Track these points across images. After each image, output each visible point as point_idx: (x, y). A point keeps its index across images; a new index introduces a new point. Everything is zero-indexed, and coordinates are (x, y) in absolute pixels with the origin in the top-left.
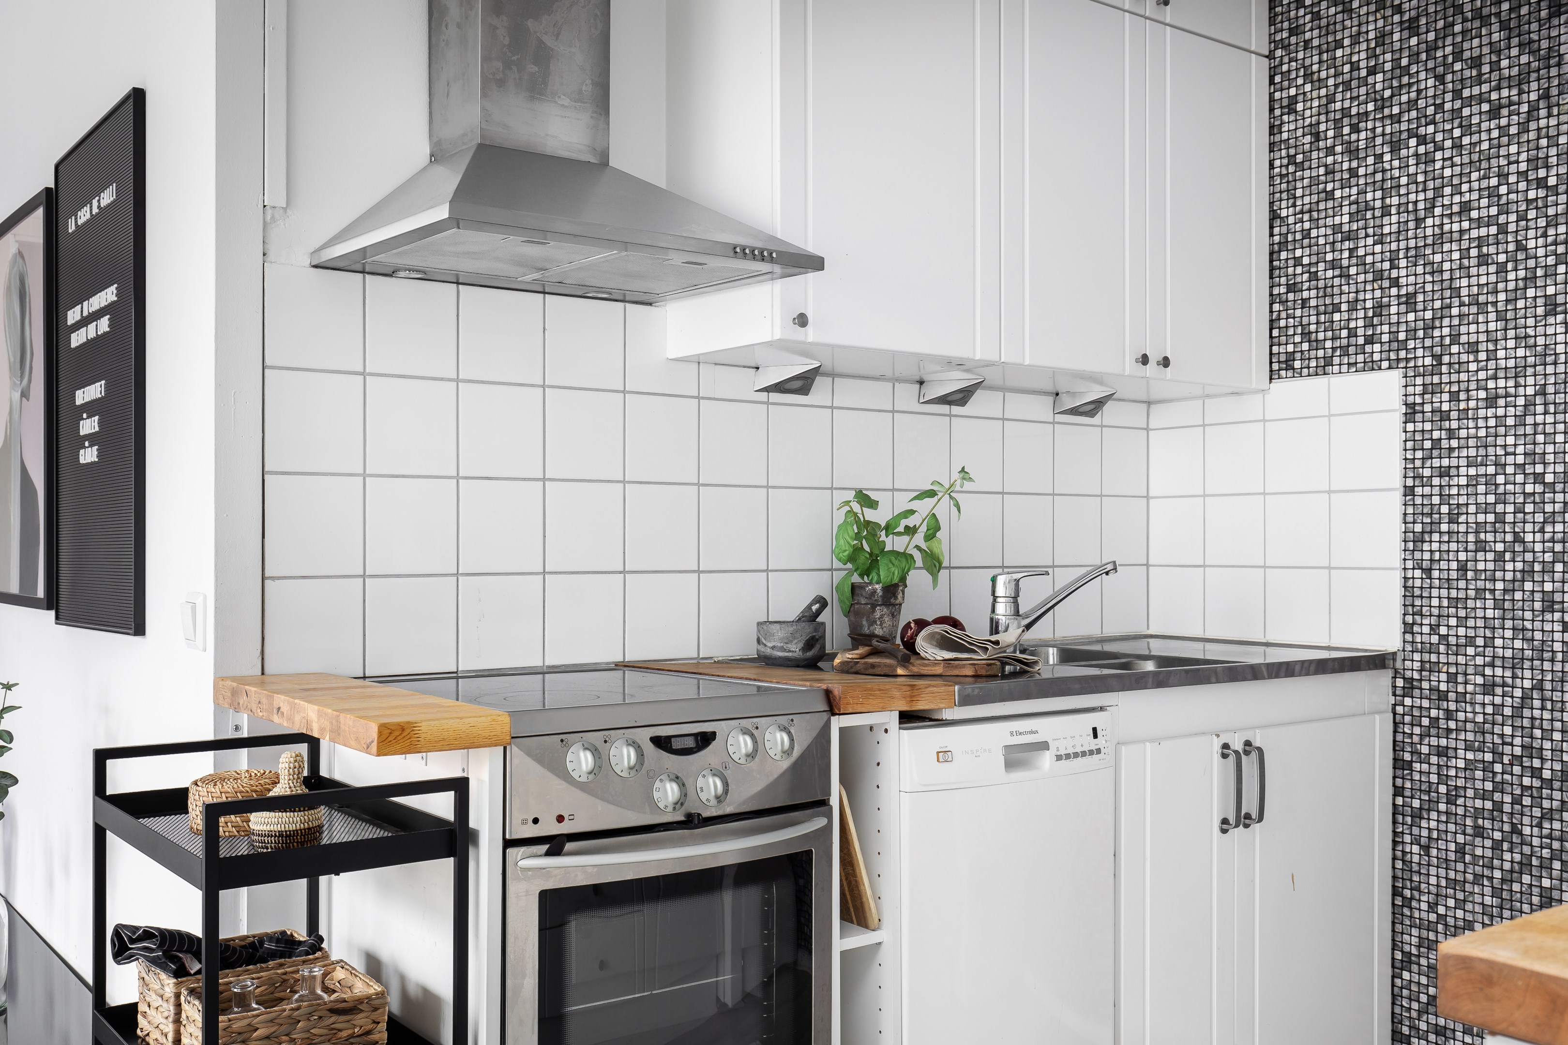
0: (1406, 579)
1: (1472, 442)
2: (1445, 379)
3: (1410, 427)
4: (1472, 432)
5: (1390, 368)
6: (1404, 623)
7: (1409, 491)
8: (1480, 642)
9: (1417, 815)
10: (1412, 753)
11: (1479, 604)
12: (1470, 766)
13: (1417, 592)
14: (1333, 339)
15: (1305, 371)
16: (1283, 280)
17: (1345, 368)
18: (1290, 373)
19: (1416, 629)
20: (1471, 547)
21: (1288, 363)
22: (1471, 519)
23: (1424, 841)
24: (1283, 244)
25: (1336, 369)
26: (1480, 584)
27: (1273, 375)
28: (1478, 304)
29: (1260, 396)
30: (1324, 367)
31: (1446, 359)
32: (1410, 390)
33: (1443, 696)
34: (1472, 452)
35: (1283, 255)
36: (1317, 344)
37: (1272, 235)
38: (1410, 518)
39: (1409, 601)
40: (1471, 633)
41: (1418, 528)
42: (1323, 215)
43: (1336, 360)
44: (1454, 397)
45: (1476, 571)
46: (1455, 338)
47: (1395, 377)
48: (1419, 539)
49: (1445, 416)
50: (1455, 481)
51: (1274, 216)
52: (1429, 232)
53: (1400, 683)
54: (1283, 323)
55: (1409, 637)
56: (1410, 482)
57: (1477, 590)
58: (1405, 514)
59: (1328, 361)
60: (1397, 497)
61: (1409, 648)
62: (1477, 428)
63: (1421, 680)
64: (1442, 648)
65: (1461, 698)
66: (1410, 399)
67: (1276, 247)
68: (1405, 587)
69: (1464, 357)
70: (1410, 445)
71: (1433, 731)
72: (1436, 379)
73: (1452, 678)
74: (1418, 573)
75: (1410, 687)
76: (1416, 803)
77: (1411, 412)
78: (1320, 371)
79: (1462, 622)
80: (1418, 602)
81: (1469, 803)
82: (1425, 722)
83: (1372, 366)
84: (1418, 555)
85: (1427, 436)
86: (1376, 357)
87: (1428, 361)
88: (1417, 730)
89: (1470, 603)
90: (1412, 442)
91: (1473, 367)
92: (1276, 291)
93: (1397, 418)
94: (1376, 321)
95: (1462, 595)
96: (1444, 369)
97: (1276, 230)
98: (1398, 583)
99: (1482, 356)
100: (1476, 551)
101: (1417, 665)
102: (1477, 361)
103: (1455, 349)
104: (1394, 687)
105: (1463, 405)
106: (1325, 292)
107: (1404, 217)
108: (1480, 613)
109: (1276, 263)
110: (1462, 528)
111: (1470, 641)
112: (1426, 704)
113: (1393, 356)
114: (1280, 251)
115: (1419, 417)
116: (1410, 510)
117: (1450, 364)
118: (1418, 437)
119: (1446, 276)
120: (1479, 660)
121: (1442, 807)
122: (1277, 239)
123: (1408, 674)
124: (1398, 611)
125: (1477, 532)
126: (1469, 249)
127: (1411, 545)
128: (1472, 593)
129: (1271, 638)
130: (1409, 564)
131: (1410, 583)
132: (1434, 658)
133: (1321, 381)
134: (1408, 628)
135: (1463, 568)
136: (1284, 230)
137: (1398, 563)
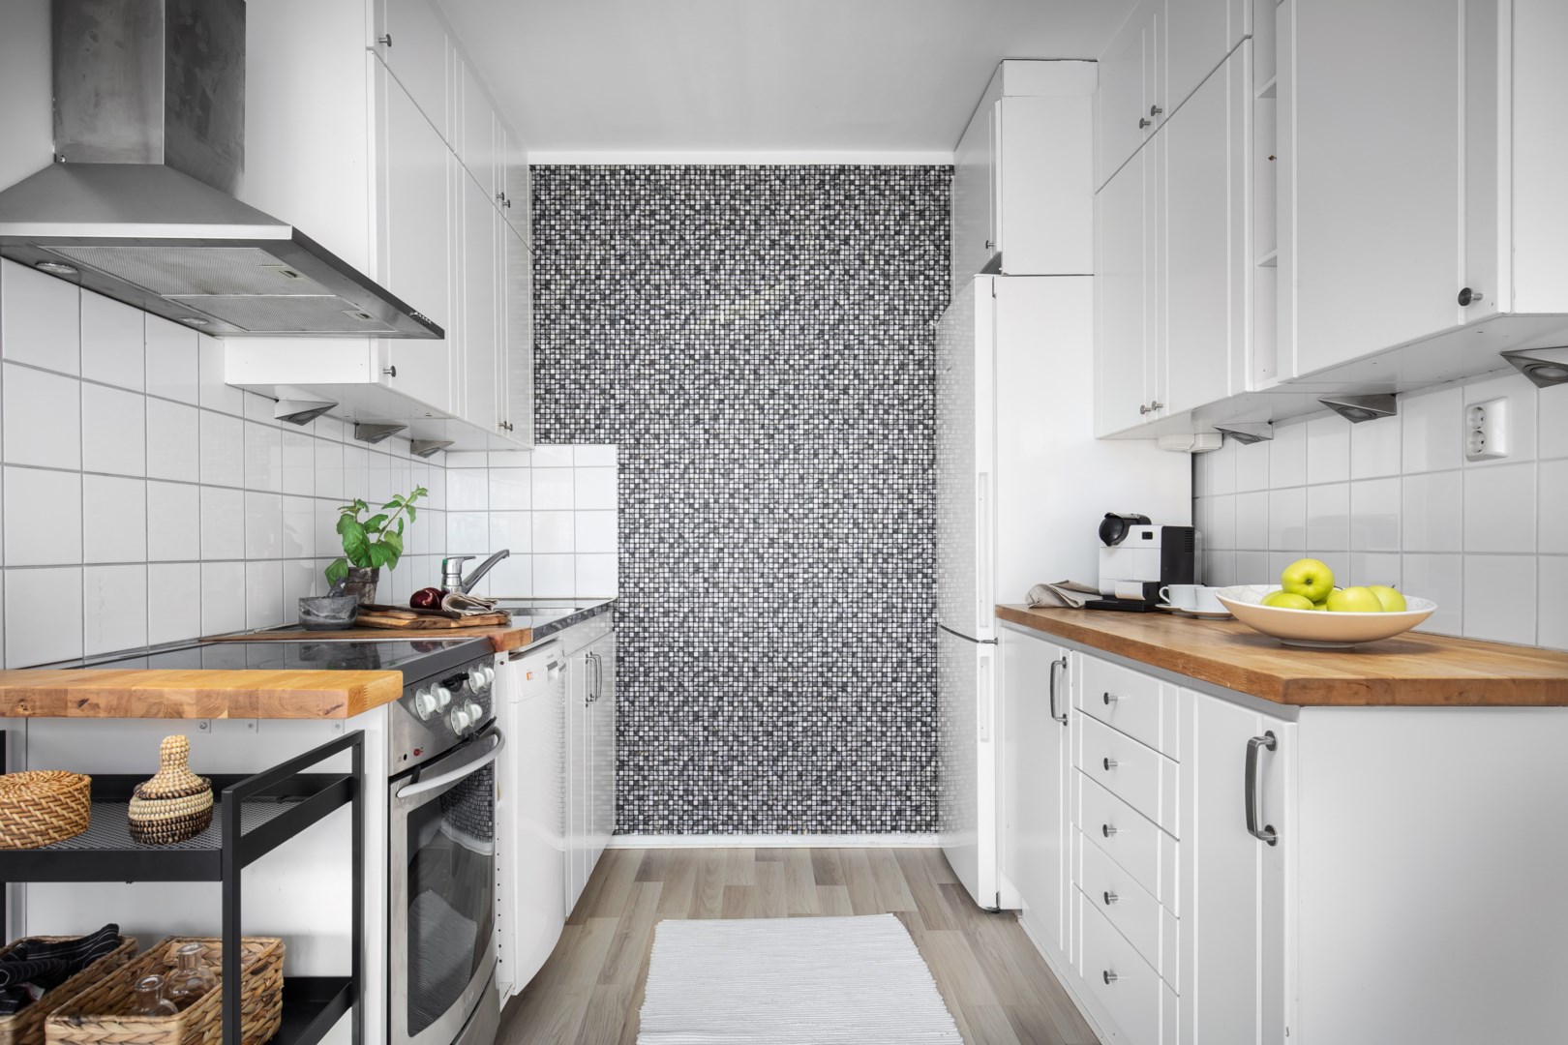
0: (620, 558)
1: (657, 486)
2: (642, 452)
3: (622, 476)
4: (657, 480)
5: (610, 443)
6: (619, 582)
7: (622, 511)
8: (662, 590)
9: (627, 685)
10: (624, 652)
11: (661, 570)
12: (657, 655)
13: (627, 565)
14: (575, 424)
15: (558, 441)
16: (543, 386)
17: (583, 441)
18: (547, 441)
19: (626, 585)
20: (657, 541)
21: (546, 435)
22: (657, 526)
23: (631, 699)
24: (542, 365)
25: (577, 441)
26: (662, 560)
27: (537, 441)
28: (659, 414)
29: (528, 453)
30: (570, 439)
31: (642, 441)
32: (622, 456)
33: (642, 620)
34: (657, 491)
35: (543, 371)
36: (565, 426)
37: (535, 359)
38: (622, 526)
39: (622, 570)
40: (657, 585)
41: (627, 531)
42: (568, 352)
43: (577, 436)
44: (647, 461)
45: (659, 553)
46: (647, 431)
47: (614, 448)
48: (627, 537)
49: (642, 472)
50: (647, 506)
51: (536, 347)
52: (632, 372)
53: (617, 615)
54: (542, 411)
55: (622, 590)
56: (622, 506)
57: (660, 563)
58: (620, 523)
59: (573, 436)
60: (615, 514)
61: (622, 595)
62: (659, 479)
63: (629, 613)
64: (641, 595)
65: (651, 620)
66: (622, 461)
67: (538, 366)
68: (620, 563)
69: (652, 441)
70: (622, 486)
71: (636, 639)
72: (637, 452)
73: (646, 610)
74: (627, 555)
75: (623, 616)
76: (627, 679)
77: (622, 468)
78: (567, 441)
79: (651, 580)
80: (627, 571)
81: (656, 675)
82: (632, 635)
83: (599, 441)
84: (627, 545)
85: (632, 481)
86: (602, 436)
87: (632, 441)
88: (627, 640)
89: (656, 570)
90: (623, 484)
91: (657, 447)
92: (538, 392)
93: (615, 471)
94: (601, 416)
95: (652, 566)
96: (641, 446)
97: (538, 356)
98: (617, 560)
99: (662, 441)
100: (659, 543)
101: (627, 605)
102: (659, 443)
103: (647, 436)
104: (614, 617)
105: (651, 467)
106: (570, 396)
107: (618, 362)
108: (661, 575)
109: (538, 375)
110: (652, 531)
111: (657, 590)
112: (632, 625)
113: (612, 437)
114: (540, 369)
115: (627, 471)
116: (622, 521)
117: (644, 444)
118: (627, 482)
119: (642, 397)
120: (661, 600)
121: (641, 679)
122: (538, 361)
123: (622, 610)
124: (617, 575)
125: (659, 533)
126: (654, 384)
127: (623, 540)
128: (657, 565)
129: (536, 595)
130: (622, 550)
131: (622, 561)
132: (636, 600)
133: (568, 448)
134: (621, 585)
135: (652, 552)
136: (543, 357)
137: (616, 550)
